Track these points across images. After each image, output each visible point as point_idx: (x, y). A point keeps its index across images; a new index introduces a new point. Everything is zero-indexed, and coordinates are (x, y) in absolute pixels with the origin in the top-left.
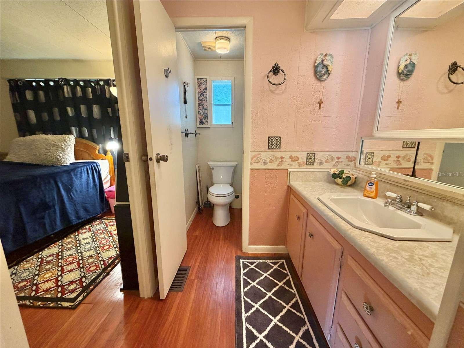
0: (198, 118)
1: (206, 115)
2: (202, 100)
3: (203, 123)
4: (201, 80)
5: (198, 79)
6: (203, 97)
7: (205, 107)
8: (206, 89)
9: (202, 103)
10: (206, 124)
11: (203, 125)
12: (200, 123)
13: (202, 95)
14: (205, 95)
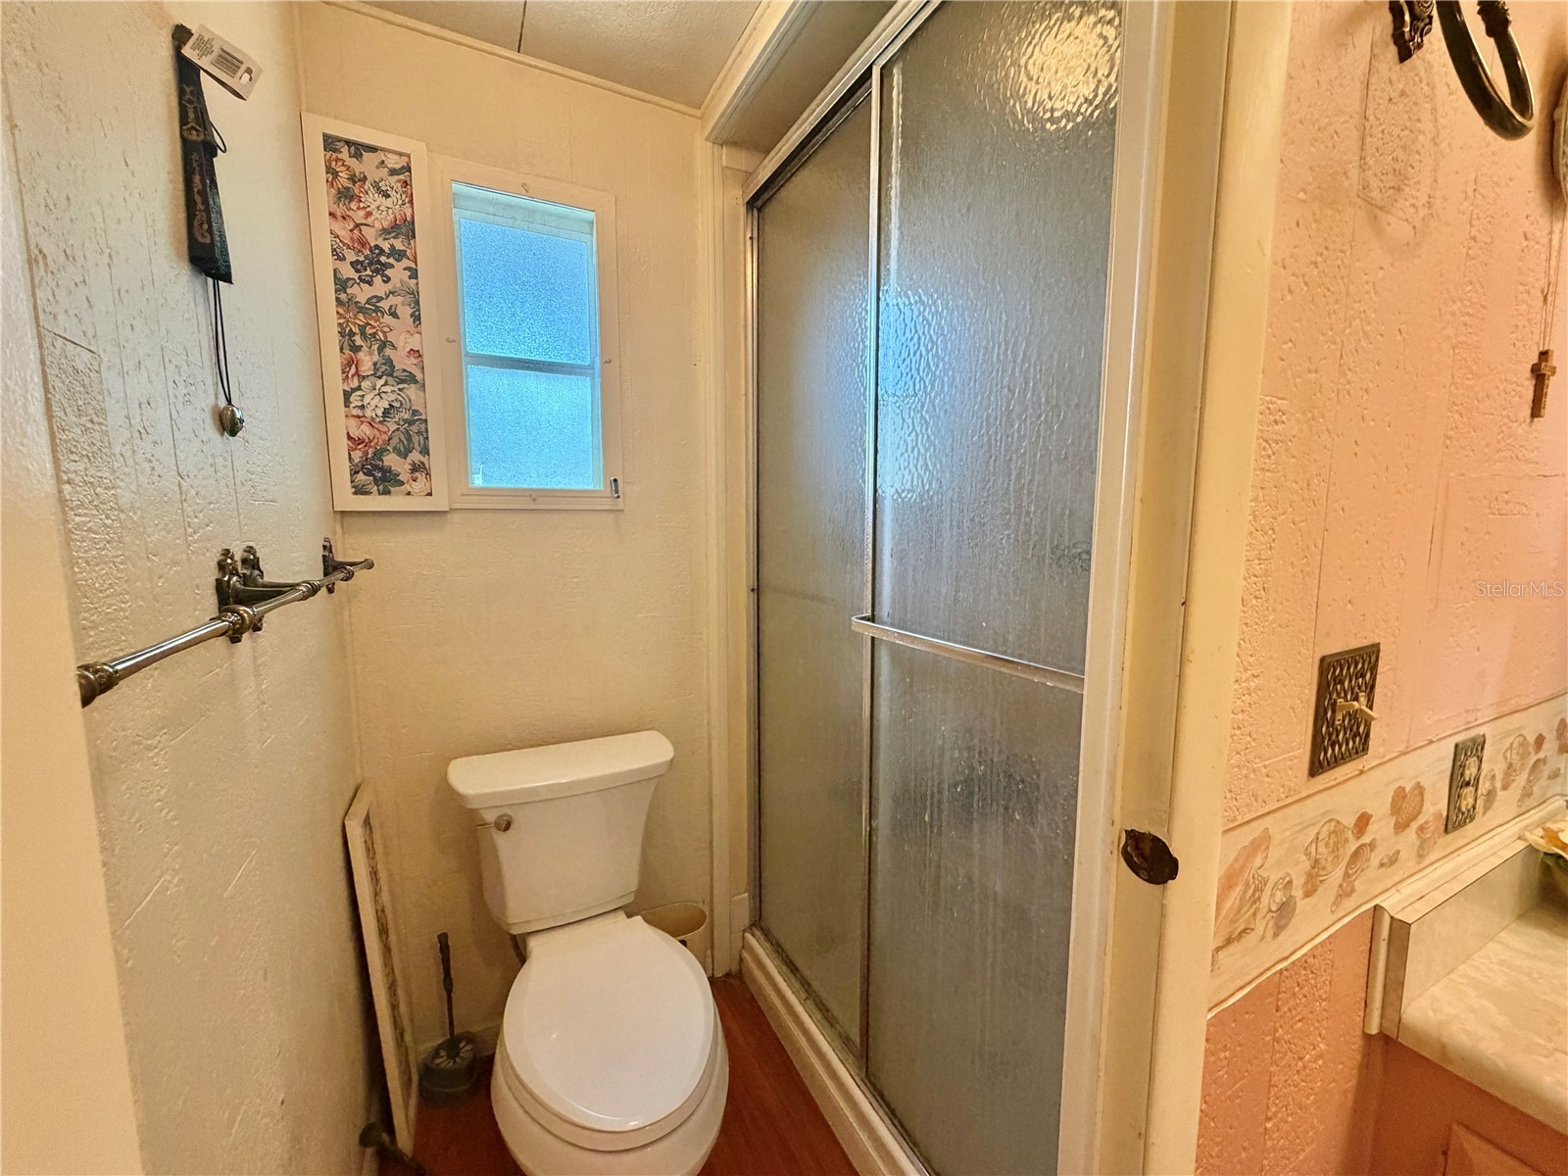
0: (340, 446)
1: (411, 423)
2: (373, 307)
3: (387, 480)
4: (358, 156)
5: (330, 143)
6: (379, 287)
7: (402, 362)
8: (404, 228)
9: (369, 331)
10: (417, 487)
11: (387, 492)
12: (361, 477)
13: (377, 271)
14: (398, 273)
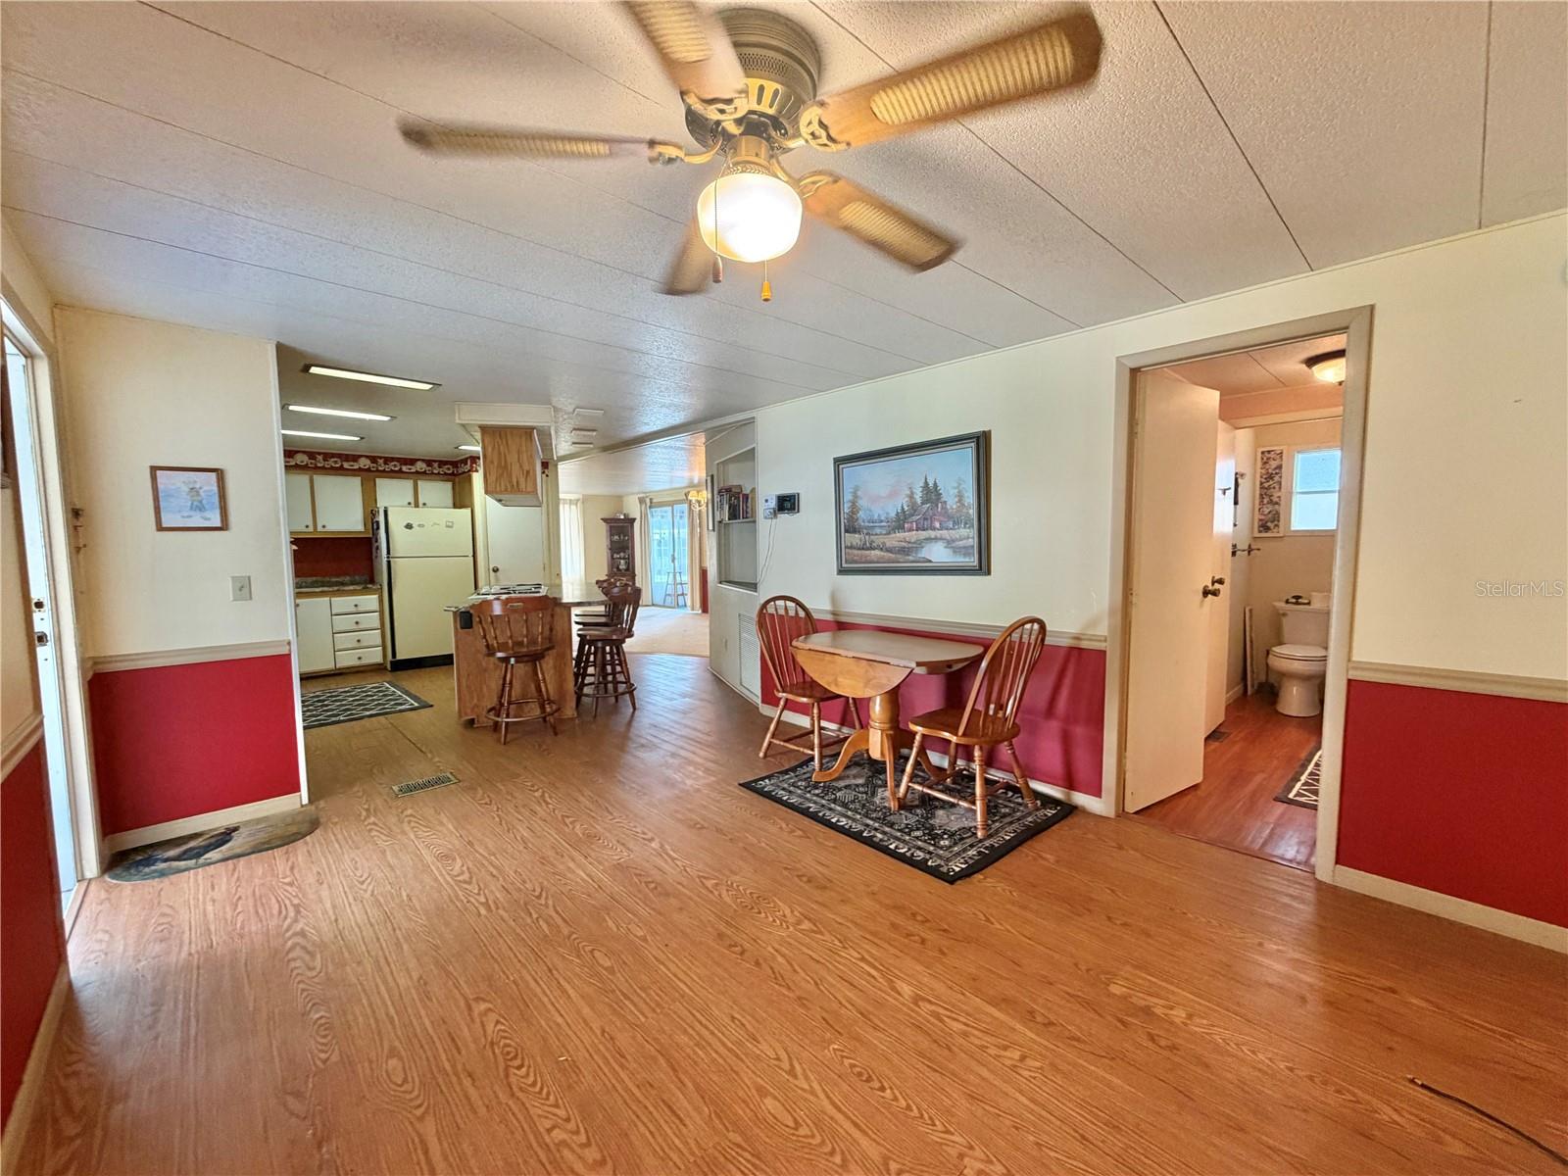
0: (1257, 522)
1: (1275, 514)
3: (1267, 529)
4: (1269, 453)
5: (1262, 455)
6: (1271, 482)
7: (1275, 499)
9: (1266, 493)
10: (1275, 530)
11: (1267, 532)
12: (1261, 529)
13: (1271, 479)
14: (1277, 478)
